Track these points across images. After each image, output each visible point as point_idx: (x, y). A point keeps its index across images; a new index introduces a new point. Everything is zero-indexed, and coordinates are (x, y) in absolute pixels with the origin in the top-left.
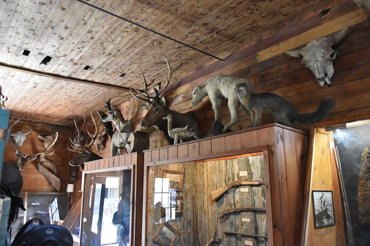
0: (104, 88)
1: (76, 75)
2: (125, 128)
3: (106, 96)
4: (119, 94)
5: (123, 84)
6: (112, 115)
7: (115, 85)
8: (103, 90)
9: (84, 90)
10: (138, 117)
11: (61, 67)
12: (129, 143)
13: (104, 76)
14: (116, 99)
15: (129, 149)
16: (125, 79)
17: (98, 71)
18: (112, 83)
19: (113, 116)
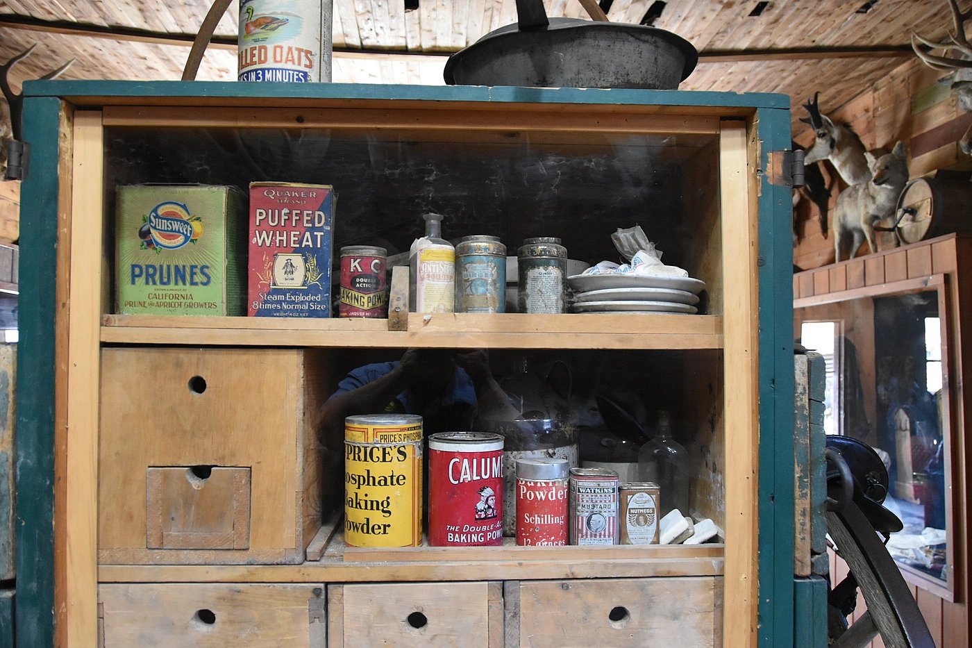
0: (800, 61)
1: (725, 39)
2: (887, 168)
3: (803, 88)
4: (843, 74)
5: (863, 37)
6: (827, 141)
7: (837, 44)
8: (796, 70)
9: (741, 82)
10: (911, 134)
11: (689, 23)
12: (913, 211)
13: (807, 24)
14: (832, 91)
15: (914, 230)
16: (872, 18)
17: (791, 12)
18: (828, 42)
19: (829, 143)
